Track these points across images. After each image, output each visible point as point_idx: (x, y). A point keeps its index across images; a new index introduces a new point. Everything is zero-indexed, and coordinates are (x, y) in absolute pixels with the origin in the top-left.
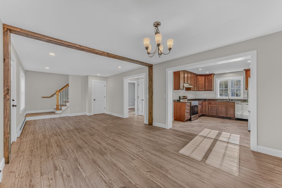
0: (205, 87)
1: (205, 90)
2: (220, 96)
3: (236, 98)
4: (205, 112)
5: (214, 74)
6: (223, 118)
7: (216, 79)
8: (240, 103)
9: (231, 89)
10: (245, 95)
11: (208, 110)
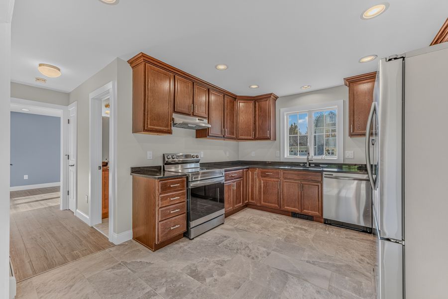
0: (255, 130)
1: (255, 139)
2: (290, 154)
3: (325, 158)
4: (252, 199)
5: (277, 98)
6: (294, 215)
7: (281, 109)
8: (335, 174)
9: (315, 137)
10: (346, 152)
11: (260, 192)
